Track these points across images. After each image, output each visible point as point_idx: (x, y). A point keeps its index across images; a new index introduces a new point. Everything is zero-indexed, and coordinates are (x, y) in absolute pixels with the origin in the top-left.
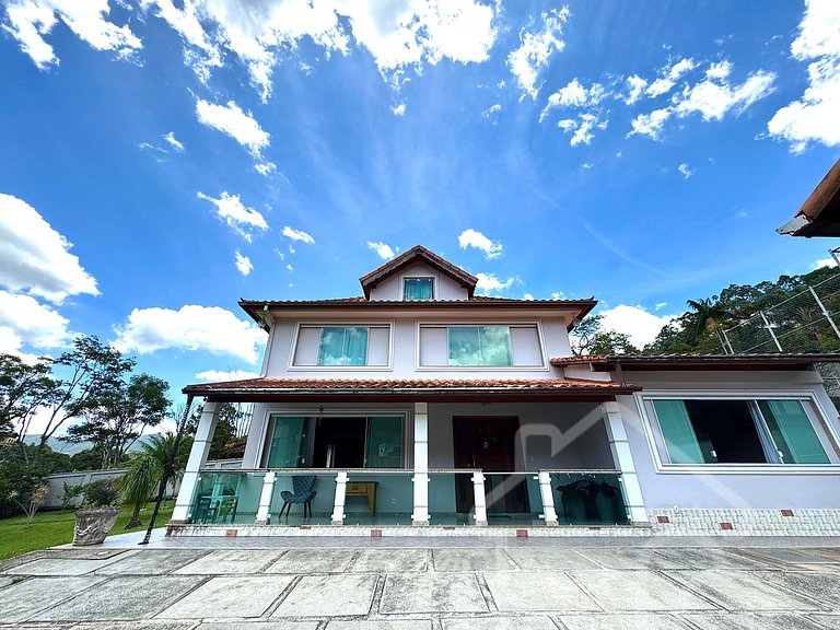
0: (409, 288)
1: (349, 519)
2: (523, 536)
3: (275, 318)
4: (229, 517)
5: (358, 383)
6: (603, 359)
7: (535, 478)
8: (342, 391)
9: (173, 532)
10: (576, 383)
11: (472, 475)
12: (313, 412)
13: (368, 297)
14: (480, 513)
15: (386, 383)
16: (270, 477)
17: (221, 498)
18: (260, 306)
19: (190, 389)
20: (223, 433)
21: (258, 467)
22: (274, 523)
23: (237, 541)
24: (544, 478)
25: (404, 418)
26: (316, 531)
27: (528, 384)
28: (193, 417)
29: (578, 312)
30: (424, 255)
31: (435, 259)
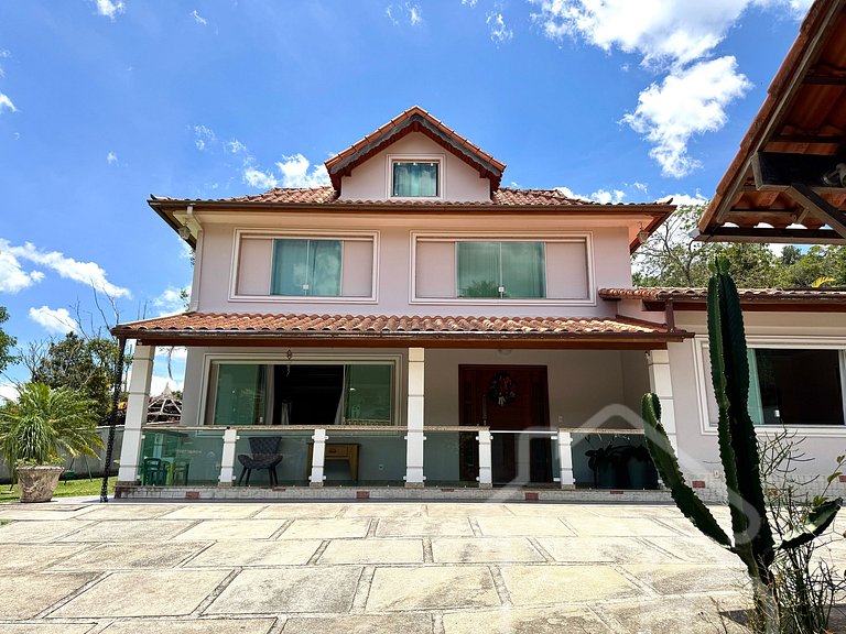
1: (331, 481)
2: (532, 499)
3: (202, 225)
7: (553, 438)
9: (123, 495)
11: (477, 434)
12: (271, 358)
14: (485, 475)
16: (230, 435)
18: (182, 206)
22: (241, 485)
24: (564, 438)
25: (394, 366)
26: (292, 492)
29: (648, 221)
30: (424, 124)
31: (441, 131)
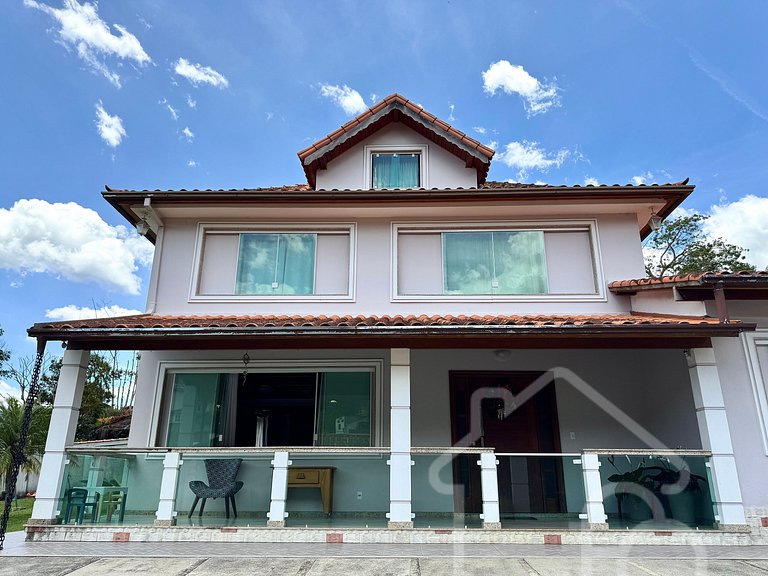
0: (379, 168)
1: (293, 519)
2: (553, 543)
3: (163, 219)
4: (115, 517)
5: (302, 320)
6: (694, 280)
7: (576, 462)
8: (277, 331)
9: (36, 536)
10: (648, 319)
11: (478, 457)
12: (233, 365)
13: (312, 184)
14: (491, 512)
15: (345, 319)
16: (172, 459)
17: (101, 490)
18: (138, 199)
19: (40, 329)
20: (93, 401)
21: (152, 445)
22: (181, 524)
23: (130, 547)
24: (591, 462)
25: (374, 374)
26: (245, 534)
27: (570, 321)
28: (45, 378)
29: (660, 205)
30: (405, 111)
31: (422, 118)
